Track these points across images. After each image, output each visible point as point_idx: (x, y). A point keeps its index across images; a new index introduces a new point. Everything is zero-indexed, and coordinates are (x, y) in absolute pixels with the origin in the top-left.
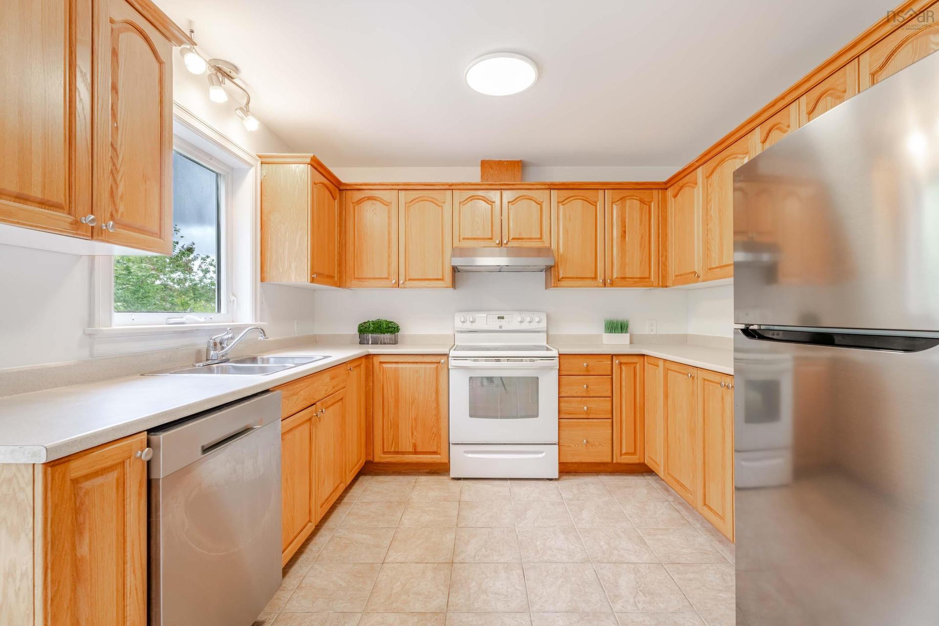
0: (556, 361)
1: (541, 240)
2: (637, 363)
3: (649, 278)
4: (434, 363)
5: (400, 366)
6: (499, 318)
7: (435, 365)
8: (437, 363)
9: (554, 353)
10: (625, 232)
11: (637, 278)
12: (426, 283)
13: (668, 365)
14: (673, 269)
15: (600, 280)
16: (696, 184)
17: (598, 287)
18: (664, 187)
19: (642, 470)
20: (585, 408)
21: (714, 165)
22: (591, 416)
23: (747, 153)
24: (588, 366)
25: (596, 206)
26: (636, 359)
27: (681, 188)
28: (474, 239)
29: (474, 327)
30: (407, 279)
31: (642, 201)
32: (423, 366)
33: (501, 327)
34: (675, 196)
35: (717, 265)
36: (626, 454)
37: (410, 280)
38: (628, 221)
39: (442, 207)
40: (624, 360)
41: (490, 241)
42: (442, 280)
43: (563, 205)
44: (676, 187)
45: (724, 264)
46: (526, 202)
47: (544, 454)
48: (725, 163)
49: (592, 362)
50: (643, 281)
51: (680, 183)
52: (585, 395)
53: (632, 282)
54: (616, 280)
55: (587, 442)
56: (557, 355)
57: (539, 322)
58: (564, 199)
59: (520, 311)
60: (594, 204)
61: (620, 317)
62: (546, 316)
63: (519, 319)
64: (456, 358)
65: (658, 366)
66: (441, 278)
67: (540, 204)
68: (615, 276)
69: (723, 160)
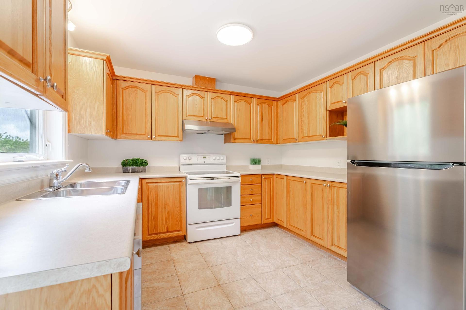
0: (240, 178)
1: (226, 119)
2: (271, 178)
3: (271, 140)
4: (178, 182)
5: (159, 184)
6: (203, 157)
7: (179, 183)
8: (180, 182)
9: (238, 174)
10: (262, 118)
11: (267, 140)
12: (168, 138)
13: (289, 178)
14: (281, 136)
15: (252, 140)
16: (295, 100)
17: (252, 143)
18: (277, 100)
19: (274, 225)
20: (251, 200)
21: (305, 94)
22: (253, 203)
23: (323, 91)
24: (252, 180)
25: (251, 105)
26: (271, 176)
27: (286, 102)
28: (194, 116)
29: (191, 162)
30: (157, 136)
31: (269, 105)
32: (172, 184)
33: (204, 162)
34: (283, 105)
35: (307, 135)
36: (267, 219)
37: (158, 136)
38: (264, 114)
39: (177, 97)
40: (267, 176)
41: (202, 117)
42: (177, 137)
43: (237, 103)
44: (284, 101)
45: (310, 135)
46: (220, 100)
47: (234, 224)
48: (311, 94)
49: (254, 178)
50: (269, 141)
51: (286, 99)
52: (251, 193)
53: (265, 141)
54: (259, 140)
55: (252, 215)
56: (240, 175)
57: (223, 160)
58: (237, 100)
59: (214, 154)
60: (250, 104)
61: (257, 157)
62: (226, 157)
63: (214, 158)
64: (191, 179)
65: (284, 179)
66: (176, 135)
67: (226, 101)
68: (258, 138)
69: (310, 93)
